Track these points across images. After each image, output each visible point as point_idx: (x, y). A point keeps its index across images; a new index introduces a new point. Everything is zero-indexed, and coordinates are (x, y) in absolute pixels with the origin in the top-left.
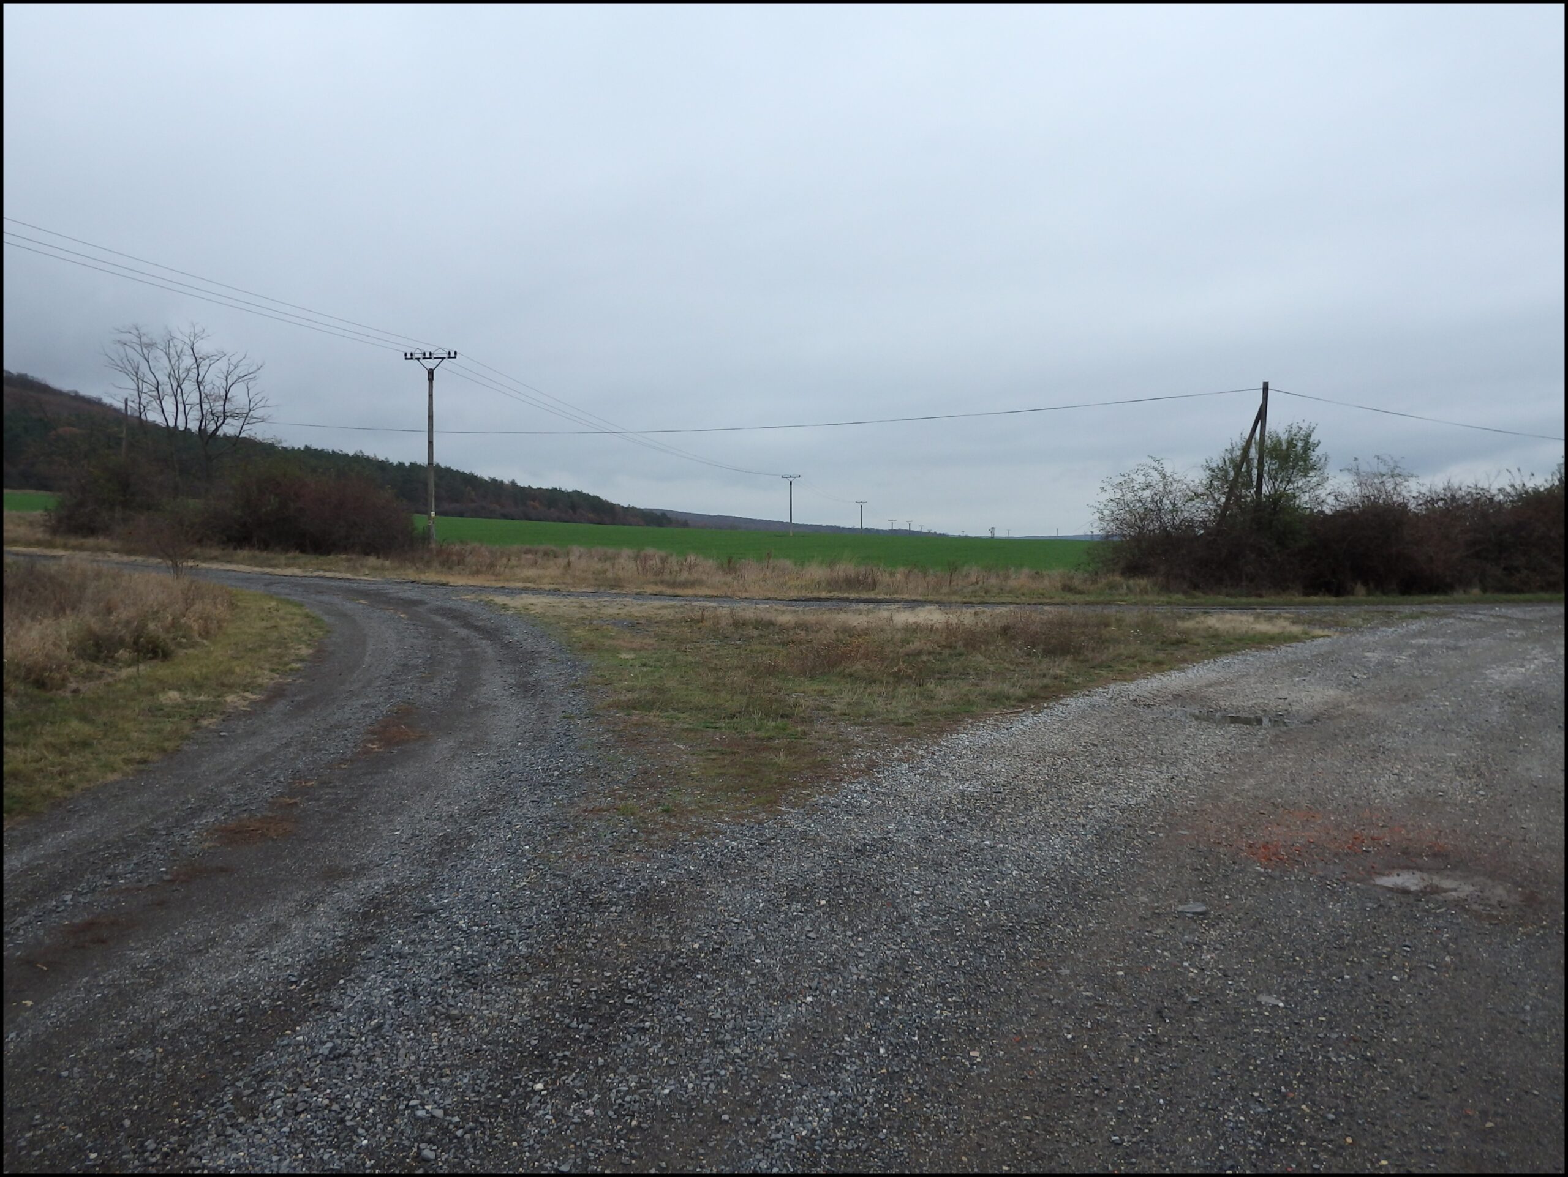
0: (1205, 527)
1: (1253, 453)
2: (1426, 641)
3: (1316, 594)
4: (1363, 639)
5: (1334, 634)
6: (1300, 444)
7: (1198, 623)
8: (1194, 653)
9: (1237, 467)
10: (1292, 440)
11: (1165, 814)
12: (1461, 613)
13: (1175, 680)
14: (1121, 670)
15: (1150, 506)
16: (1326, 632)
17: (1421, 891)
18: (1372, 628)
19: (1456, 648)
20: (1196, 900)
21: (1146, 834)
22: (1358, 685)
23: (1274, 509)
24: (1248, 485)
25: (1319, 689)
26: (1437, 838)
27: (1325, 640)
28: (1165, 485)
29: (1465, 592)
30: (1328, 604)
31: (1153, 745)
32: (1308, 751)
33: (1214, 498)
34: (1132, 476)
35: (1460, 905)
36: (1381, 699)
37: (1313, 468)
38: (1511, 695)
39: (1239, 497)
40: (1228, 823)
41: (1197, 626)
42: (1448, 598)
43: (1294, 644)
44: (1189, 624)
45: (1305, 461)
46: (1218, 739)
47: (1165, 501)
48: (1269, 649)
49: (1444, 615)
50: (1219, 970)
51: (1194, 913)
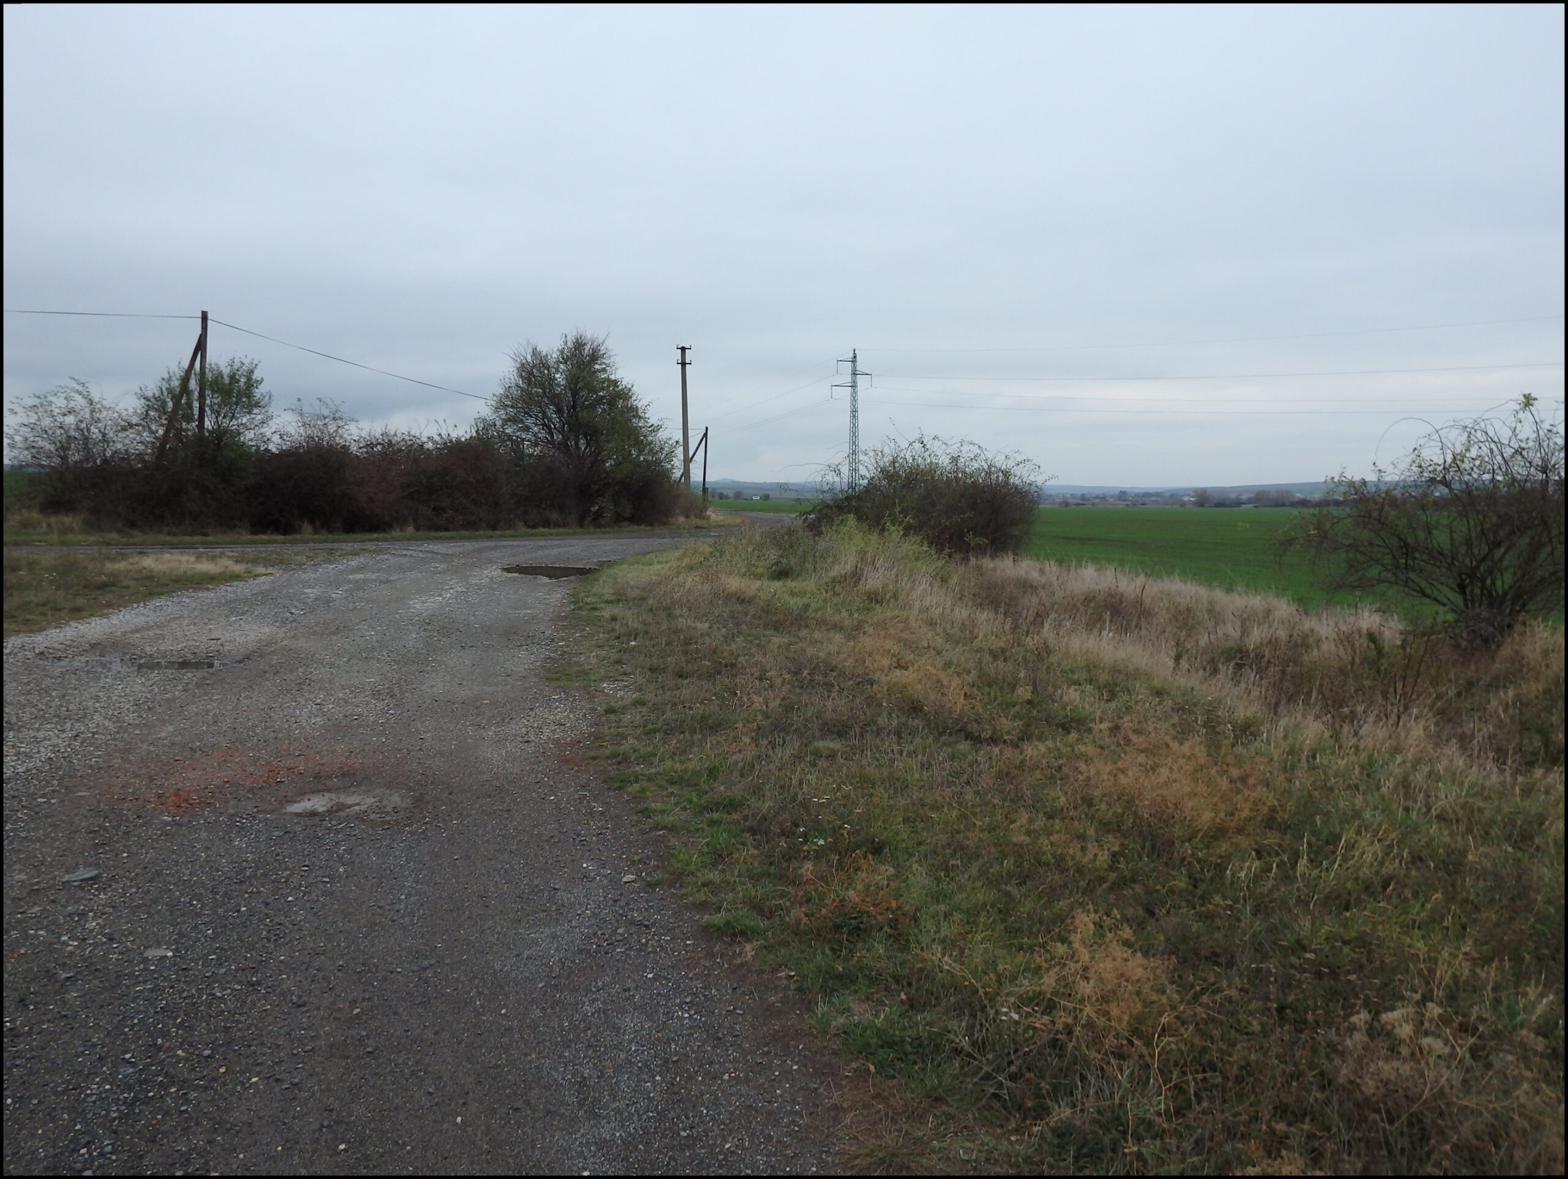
0: (144, 461)
1: (193, 384)
2: (362, 576)
3: (264, 533)
4: (305, 576)
5: (277, 572)
6: (243, 380)
7: (132, 564)
8: (122, 596)
9: (176, 399)
10: (234, 374)
11: (62, 778)
12: (396, 550)
13: (94, 628)
14: (28, 620)
15: (72, 433)
16: (270, 570)
17: (328, 811)
18: (314, 565)
19: (388, 582)
20: (87, 865)
21: (35, 803)
22: (295, 621)
23: (219, 444)
24: (189, 418)
25: (254, 627)
26: (347, 758)
27: (267, 578)
28: (92, 411)
29: (401, 530)
30: (275, 542)
31: (57, 702)
32: (235, 690)
33: (150, 429)
34: (50, 398)
35: (360, 818)
36: (315, 633)
37: (257, 405)
38: (428, 622)
39: (179, 430)
40: (137, 776)
41: (131, 567)
42: (386, 535)
43: (235, 583)
44: (122, 566)
45: (249, 397)
46: (137, 688)
47: (93, 429)
48: (208, 589)
49: (380, 551)
50: (104, 935)
51: (82, 880)
